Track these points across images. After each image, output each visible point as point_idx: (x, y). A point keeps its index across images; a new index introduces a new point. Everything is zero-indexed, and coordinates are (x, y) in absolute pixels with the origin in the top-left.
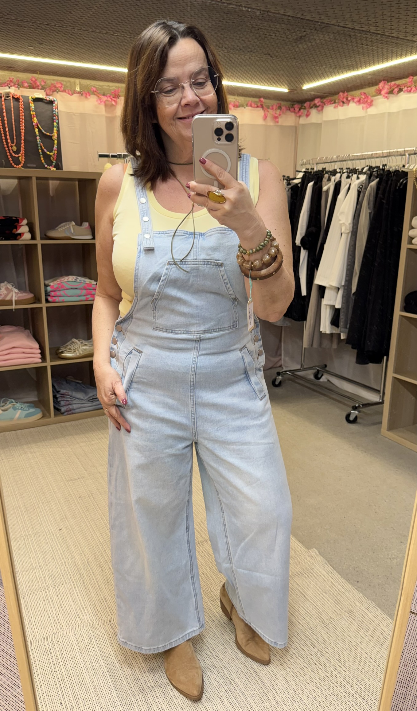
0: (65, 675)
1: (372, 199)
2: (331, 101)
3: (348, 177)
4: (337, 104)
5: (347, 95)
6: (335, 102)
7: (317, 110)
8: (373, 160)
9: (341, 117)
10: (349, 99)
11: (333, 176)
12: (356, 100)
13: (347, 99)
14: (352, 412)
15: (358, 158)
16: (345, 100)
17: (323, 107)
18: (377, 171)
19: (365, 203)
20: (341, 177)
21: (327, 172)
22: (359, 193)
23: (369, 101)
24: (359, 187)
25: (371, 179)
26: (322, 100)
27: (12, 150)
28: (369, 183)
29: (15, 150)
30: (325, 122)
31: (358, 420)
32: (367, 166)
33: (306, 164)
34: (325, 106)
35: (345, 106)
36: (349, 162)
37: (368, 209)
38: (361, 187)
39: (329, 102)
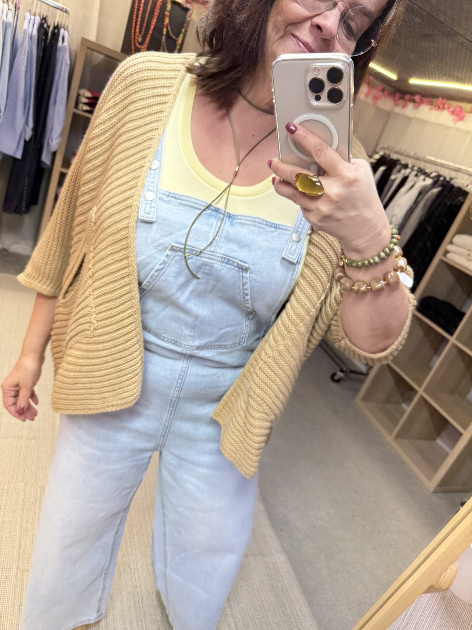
3: (416, 176)
4: (433, 107)
5: (445, 103)
6: (432, 104)
7: (414, 105)
8: (443, 169)
9: (432, 120)
11: (404, 169)
12: (451, 110)
13: (444, 106)
14: (339, 373)
15: (431, 162)
16: (441, 106)
18: (442, 181)
19: (422, 204)
20: (410, 173)
21: (400, 164)
22: (420, 194)
23: (462, 115)
24: (422, 189)
25: (436, 186)
26: (422, 98)
27: (137, 40)
28: (432, 188)
29: (140, 41)
30: (417, 118)
31: (341, 382)
32: (436, 172)
33: (385, 149)
34: (422, 105)
35: (440, 112)
36: (422, 163)
37: (421, 211)
39: (427, 102)
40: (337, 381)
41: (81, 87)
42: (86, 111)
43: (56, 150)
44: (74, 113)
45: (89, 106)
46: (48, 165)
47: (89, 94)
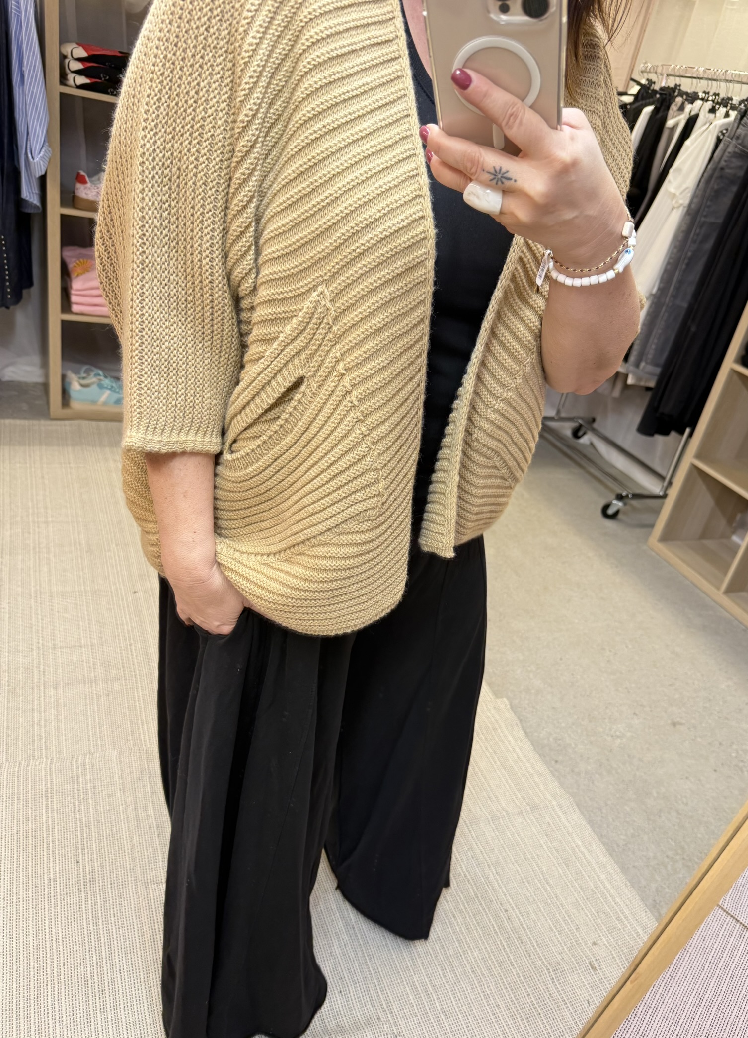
11: (689, 103)
14: (615, 502)
15: (740, 80)
21: (681, 94)
22: (718, 141)
24: (721, 132)
31: (620, 516)
33: (649, 72)
38: (724, 132)
40: (614, 516)
41: (63, 39)
42: (83, 87)
43: (43, 173)
44: (62, 95)
45: (87, 76)
46: (36, 206)
47: (81, 53)
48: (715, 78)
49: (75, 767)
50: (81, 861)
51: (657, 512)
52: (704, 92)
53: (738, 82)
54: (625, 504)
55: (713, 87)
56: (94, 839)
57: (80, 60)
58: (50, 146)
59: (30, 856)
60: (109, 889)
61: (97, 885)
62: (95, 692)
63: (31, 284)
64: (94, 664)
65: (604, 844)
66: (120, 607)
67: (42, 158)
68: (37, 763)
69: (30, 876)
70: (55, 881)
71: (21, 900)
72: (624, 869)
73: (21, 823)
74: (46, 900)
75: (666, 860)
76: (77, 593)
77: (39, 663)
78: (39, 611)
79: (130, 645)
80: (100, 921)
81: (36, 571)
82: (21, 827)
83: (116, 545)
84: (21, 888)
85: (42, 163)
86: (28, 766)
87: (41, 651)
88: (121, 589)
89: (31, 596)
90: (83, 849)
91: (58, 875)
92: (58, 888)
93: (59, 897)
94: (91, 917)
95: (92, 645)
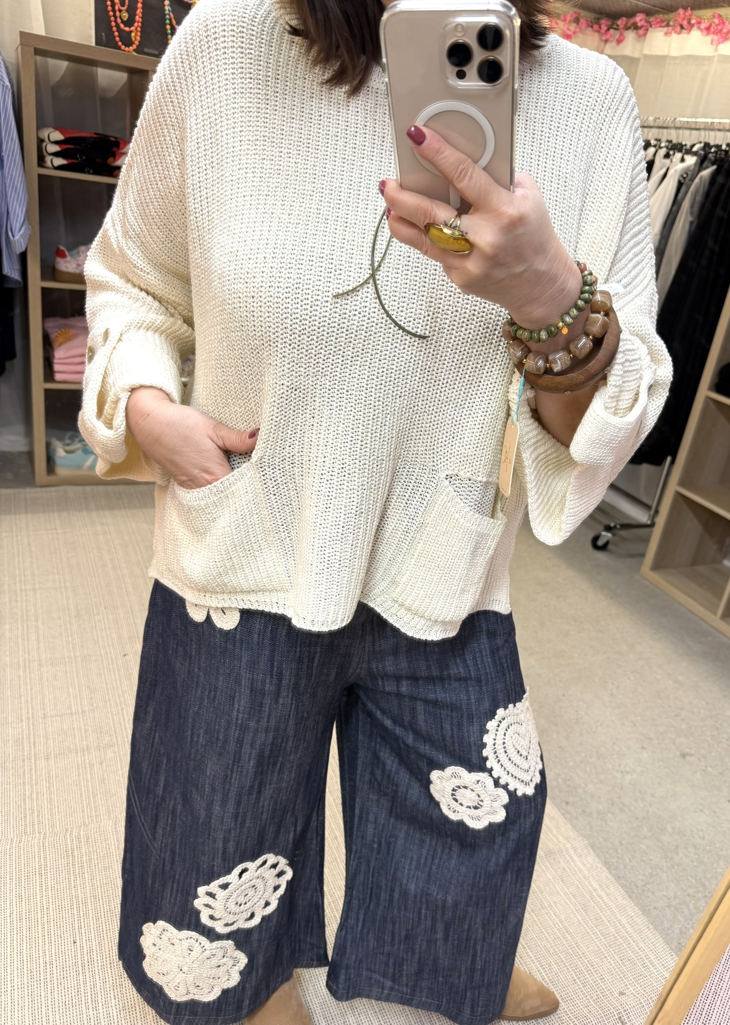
0: (89, 896)
1: (699, 198)
2: (662, 21)
3: (667, 156)
4: (670, 28)
5: (691, 15)
6: (668, 25)
7: (637, 33)
8: (712, 133)
9: (674, 53)
10: (693, 21)
12: (703, 26)
13: (689, 23)
14: (604, 533)
15: (688, 126)
16: (685, 23)
17: (647, 30)
18: (716, 152)
19: (686, 204)
20: (655, 155)
22: (680, 185)
23: (724, 31)
24: (682, 176)
25: (704, 165)
26: (647, 18)
27: (120, 17)
28: (699, 171)
29: (125, 19)
30: (646, 56)
31: (610, 547)
32: (701, 142)
34: (650, 29)
35: (684, 35)
36: (673, 131)
37: (689, 215)
38: (685, 176)
39: (659, 22)
40: (604, 548)
41: (41, 125)
42: (60, 168)
43: (24, 249)
44: (40, 176)
45: (64, 157)
46: (17, 281)
47: (58, 136)
48: (665, 126)
49: (69, 841)
50: (78, 941)
51: (646, 540)
52: (656, 140)
53: (687, 128)
54: (614, 535)
55: (665, 135)
56: (91, 917)
57: (57, 143)
58: (30, 224)
59: (24, 939)
60: (109, 970)
61: (96, 965)
62: (87, 761)
63: (13, 356)
64: (86, 731)
65: (622, 886)
66: (110, 671)
67: (22, 236)
68: (30, 839)
69: (25, 960)
70: (51, 964)
71: (16, 988)
72: (645, 911)
73: (14, 903)
74: (42, 985)
75: (688, 899)
76: (67, 660)
77: (29, 734)
78: (28, 681)
79: (122, 709)
80: (100, 1005)
81: (24, 640)
82: (15, 909)
83: (105, 608)
84: (15, 975)
85: (22, 240)
86: (20, 842)
87: (31, 721)
88: (110, 653)
89: (19, 665)
90: (80, 928)
91: (54, 958)
92: (55, 972)
93: (55, 982)
94: (90, 1001)
95: (83, 712)
